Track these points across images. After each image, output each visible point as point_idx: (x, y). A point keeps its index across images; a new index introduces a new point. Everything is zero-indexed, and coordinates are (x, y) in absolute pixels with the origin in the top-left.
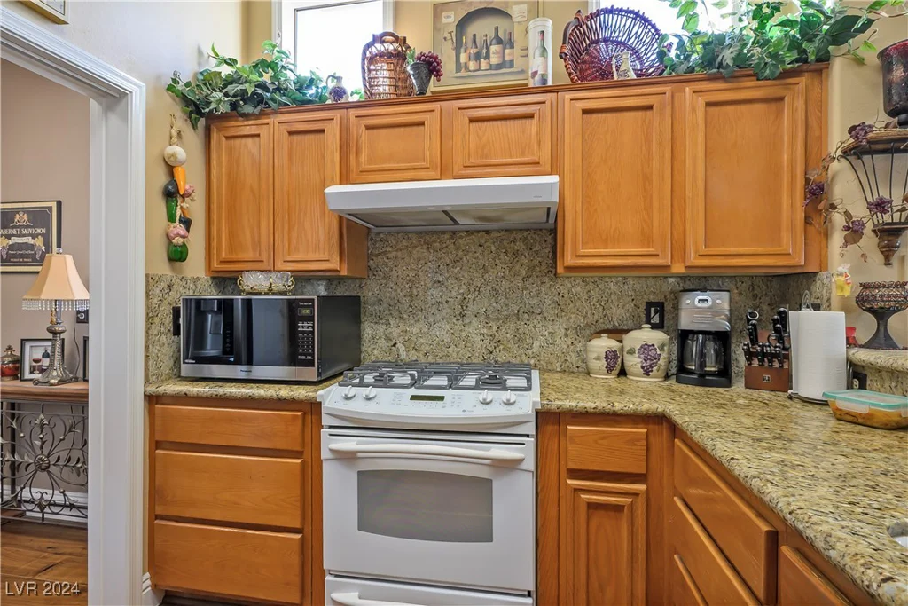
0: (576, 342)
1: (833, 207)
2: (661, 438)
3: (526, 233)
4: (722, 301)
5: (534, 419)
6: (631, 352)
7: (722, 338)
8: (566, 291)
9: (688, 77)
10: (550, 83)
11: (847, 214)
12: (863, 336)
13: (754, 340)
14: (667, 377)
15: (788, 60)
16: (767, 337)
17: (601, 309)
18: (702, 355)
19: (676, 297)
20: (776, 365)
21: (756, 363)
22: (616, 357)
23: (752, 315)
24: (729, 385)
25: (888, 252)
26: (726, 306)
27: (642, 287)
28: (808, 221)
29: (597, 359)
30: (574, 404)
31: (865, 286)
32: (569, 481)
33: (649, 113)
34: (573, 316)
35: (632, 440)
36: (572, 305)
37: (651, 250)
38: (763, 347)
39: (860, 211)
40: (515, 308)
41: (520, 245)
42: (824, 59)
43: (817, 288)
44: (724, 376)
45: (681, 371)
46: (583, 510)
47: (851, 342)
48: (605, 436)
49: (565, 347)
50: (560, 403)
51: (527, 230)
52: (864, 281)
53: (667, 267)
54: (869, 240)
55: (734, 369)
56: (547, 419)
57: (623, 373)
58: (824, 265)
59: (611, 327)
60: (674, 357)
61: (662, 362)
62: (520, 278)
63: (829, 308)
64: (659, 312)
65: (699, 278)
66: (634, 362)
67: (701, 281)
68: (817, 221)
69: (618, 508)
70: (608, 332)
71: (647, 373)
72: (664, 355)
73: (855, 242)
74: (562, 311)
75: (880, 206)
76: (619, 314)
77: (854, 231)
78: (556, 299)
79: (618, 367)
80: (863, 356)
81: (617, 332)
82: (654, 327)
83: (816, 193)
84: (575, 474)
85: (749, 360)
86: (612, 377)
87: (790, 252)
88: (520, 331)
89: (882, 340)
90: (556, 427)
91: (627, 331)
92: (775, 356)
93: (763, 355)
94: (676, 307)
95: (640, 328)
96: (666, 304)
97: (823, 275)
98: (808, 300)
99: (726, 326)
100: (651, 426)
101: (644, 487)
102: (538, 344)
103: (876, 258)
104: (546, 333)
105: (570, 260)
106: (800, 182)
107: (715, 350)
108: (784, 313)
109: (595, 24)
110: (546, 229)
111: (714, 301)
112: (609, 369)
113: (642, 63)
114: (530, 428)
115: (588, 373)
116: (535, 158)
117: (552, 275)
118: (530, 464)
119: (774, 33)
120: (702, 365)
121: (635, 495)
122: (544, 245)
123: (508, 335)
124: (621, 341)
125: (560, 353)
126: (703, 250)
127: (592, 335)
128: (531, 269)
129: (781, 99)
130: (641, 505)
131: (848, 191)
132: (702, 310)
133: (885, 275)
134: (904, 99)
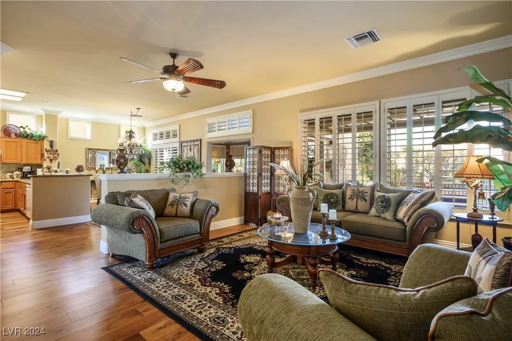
1: (44, 157)
4: (30, 168)
8: (2, 166)
9: (24, 138)
14: (20, 178)
17: (9, 169)
19: (22, 167)
22: (11, 176)
23: (33, 169)
25: (51, 162)
27: (17, 166)
28: (41, 158)
29: (8, 176)
32: (2, 190)
33: (17, 143)
34: (3, 170)
35: (14, 184)
42: (43, 139)
45: (22, 177)
46: (5, 193)
48: (9, 184)
52: (48, 165)
53: (20, 163)
57: (13, 177)
58: (43, 163)
60: (22, 175)
61: (20, 176)
64: (20, 169)
66: (15, 176)
67: (28, 165)
69: (11, 192)
70: (10, 172)
71: (17, 177)
76: (12, 169)
81: (12, 172)
82: (19, 171)
83: (42, 155)
87: (39, 162)
91: (14, 172)
94: (22, 169)
95: (17, 171)
98: (40, 167)
99: (30, 171)
100: (17, 182)
101: (14, 189)
106: (40, 153)
108: (37, 169)
111: (28, 168)
112: (10, 178)
115: (6, 178)
119: (37, 135)
124: (13, 174)
126: (26, 161)
129: (38, 143)
130: (14, 191)
131: (46, 155)
132: (26, 169)
133: (50, 164)
134: (51, 146)
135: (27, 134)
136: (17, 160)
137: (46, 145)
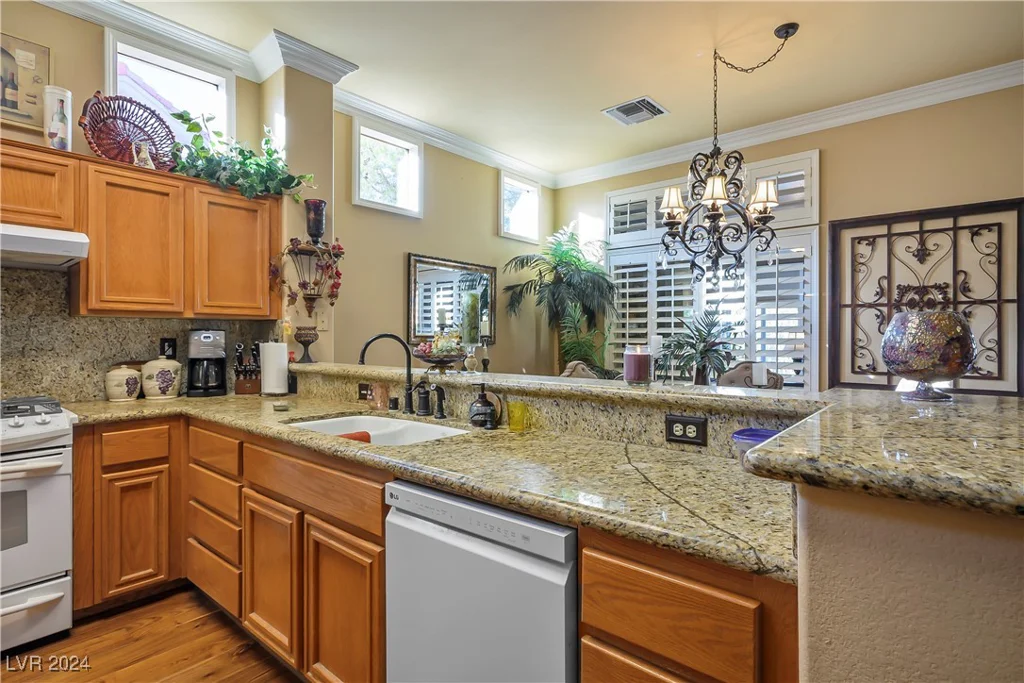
0: (93, 375)
1: (284, 282)
2: (179, 431)
3: (33, 273)
4: (220, 337)
5: (71, 432)
6: (150, 377)
7: (220, 363)
8: (81, 329)
9: (195, 179)
10: (69, 149)
11: (290, 288)
12: (298, 356)
13: (241, 363)
14: (179, 395)
15: (259, 189)
16: (248, 361)
17: (119, 345)
18: (206, 376)
19: (186, 336)
20: (254, 377)
21: (242, 377)
22: (136, 383)
23: (240, 346)
24: (225, 393)
25: (310, 310)
26: (223, 341)
27: (157, 327)
28: (271, 288)
29: (118, 386)
30: (109, 415)
31: (299, 329)
32: (104, 476)
33: (166, 198)
34: (89, 351)
35: (158, 435)
36: (88, 342)
37: (168, 300)
38: (246, 366)
39: (295, 287)
40: (20, 345)
41: (24, 284)
42: (280, 194)
43: (277, 330)
44: (221, 389)
45: (191, 389)
46: (117, 493)
47: (291, 360)
48: (136, 436)
49: (81, 379)
50: (96, 416)
51: (35, 270)
52: (298, 325)
53: (181, 313)
54: (300, 302)
55: (229, 385)
56: (83, 431)
57: (142, 395)
58: (280, 316)
59: (128, 359)
60: (185, 380)
61: (176, 382)
62: (26, 316)
63: (282, 341)
64: (172, 346)
65: (204, 320)
66: (152, 386)
67: (205, 323)
68: (276, 290)
69: (147, 485)
70: (125, 363)
71: (164, 392)
72: (178, 378)
73: (293, 303)
74: (78, 347)
75: (304, 285)
76: (135, 348)
77: (293, 298)
78: (70, 336)
79: (138, 390)
80: (295, 367)
81: (136, 363)
82: (169, 357)
83: (275, 273)
84: (108, 469)
85: (238, 376)
86: (132, 400)
87: (260, 307)
88: (26, 368)
89: (306, 359)
90: (91, 437)
91: (145, 362)
92: (252, 372)
93: (246, 372)
94: (187, 343)
95: (157, 359)
96: (177, 340)
97: (279, 321)
98: (271, 336)
99: (222, 354)
100: (172, 424)
101: (167, 465)
102: (49, 379)
103: (304, 313)
104: (59, 368)
105: (94, 304)
106: (267, 265)
107: (216, 372)
108: (258, 345)
109: (114, 105)
110: (59, 272)
111: (214, 338)
112: (130, 393)
113: (157, 149)
114: (69, 440)
115: (108, 400)
116: (57, 213)
117: (66, 315)
118: (68, 468)
119: (252, 169)
120: (207, 382)
121: (161, 472)
122: (56, 286)
123: (10, 373)
124: (139, 371)
125: (75, 386)
126: (207, 303)
127: (110, 367)
128: (40, 308)
129: (256, 211)
130: (164, 478)
131: (291, 274)
132: (206, 344)
133: (308, 322)
134: (315, 230)
135: (209, 160)
136: (165, 292)
137: (292, 225)
